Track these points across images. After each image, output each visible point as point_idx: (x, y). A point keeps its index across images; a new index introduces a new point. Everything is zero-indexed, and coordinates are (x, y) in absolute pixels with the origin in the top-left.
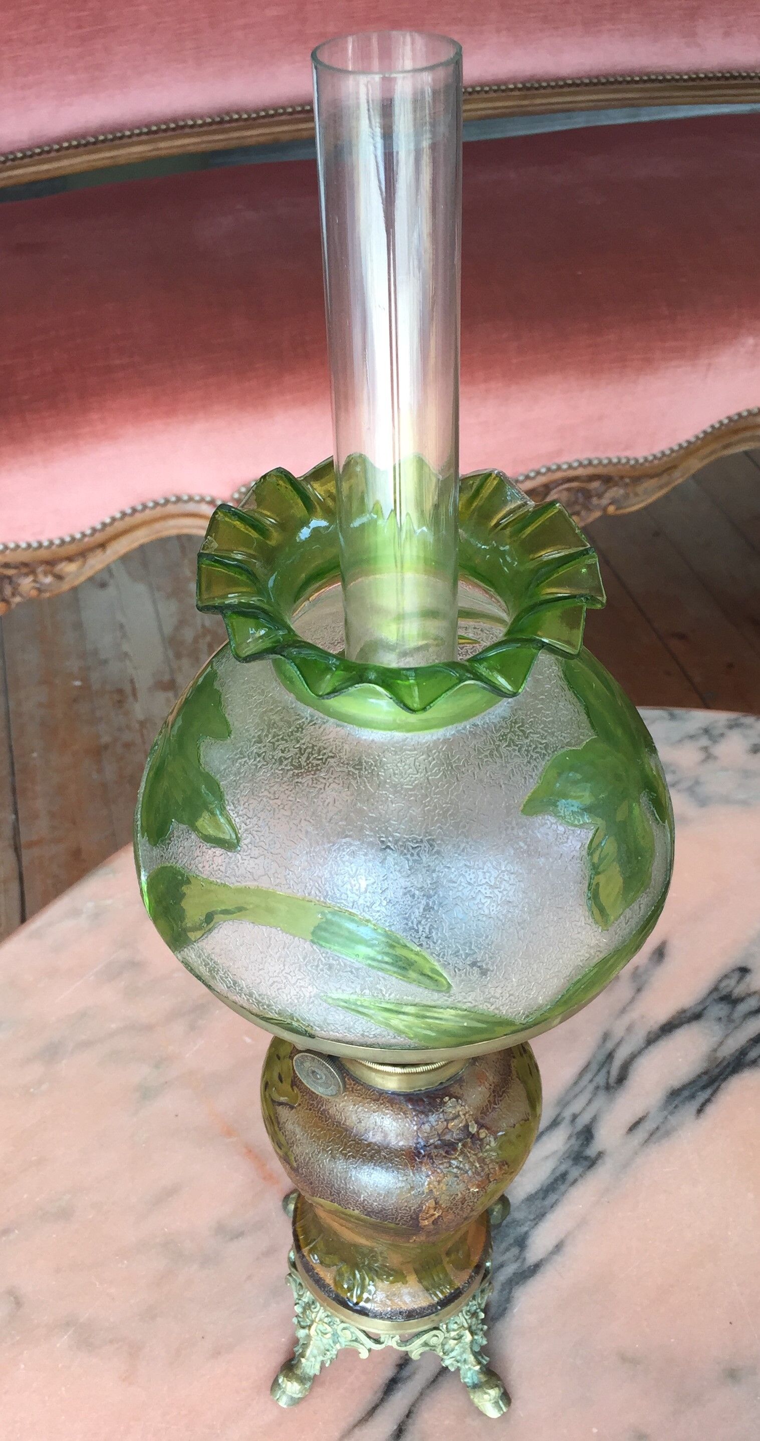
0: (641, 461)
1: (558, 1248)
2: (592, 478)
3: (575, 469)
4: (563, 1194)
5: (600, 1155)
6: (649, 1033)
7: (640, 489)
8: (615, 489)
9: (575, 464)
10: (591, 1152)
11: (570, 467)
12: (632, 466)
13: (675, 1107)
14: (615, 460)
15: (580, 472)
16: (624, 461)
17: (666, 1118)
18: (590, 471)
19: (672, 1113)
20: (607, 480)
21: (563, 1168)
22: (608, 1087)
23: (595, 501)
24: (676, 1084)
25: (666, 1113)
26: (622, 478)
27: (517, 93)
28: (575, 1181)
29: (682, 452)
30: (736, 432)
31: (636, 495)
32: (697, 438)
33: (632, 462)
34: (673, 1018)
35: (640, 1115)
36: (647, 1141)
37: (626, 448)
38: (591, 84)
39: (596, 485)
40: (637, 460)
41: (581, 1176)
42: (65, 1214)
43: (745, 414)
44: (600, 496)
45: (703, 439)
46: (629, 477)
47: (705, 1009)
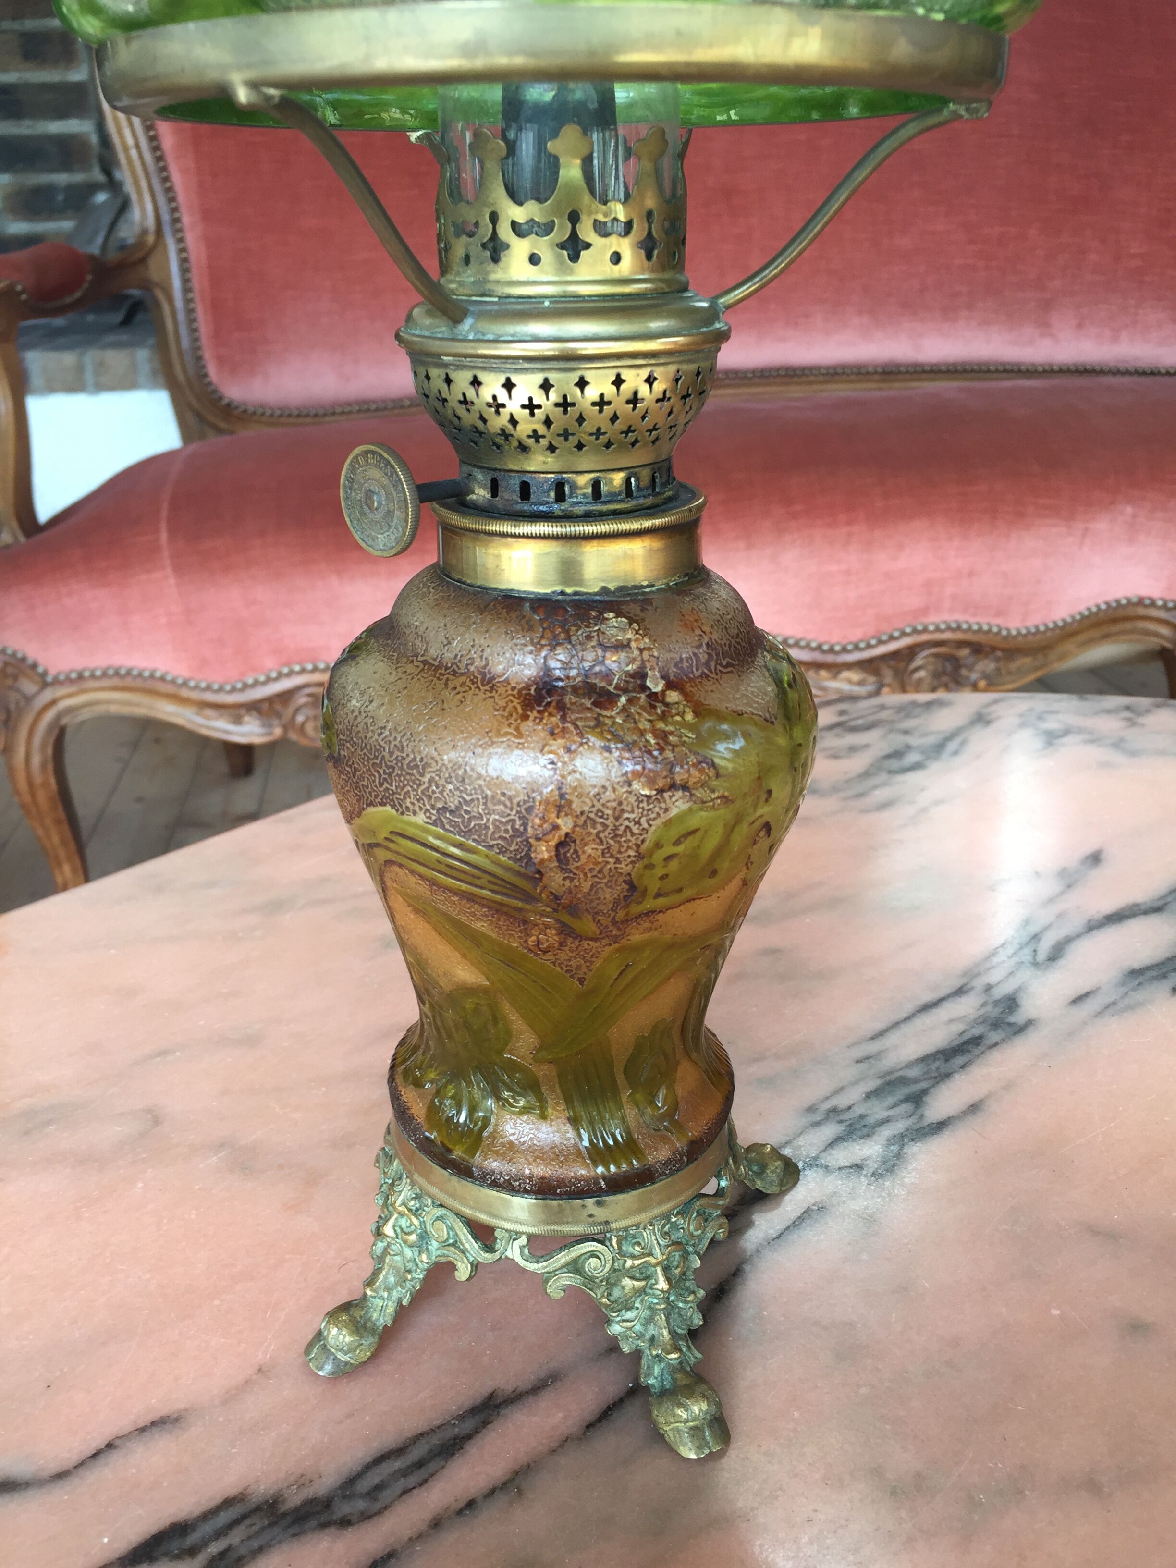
0: (1014, 632)
1: (974, 1108)
2: (961, 644)
3: (942, 631)
4: (978, 1056)
5: (1030, 1023)
6: (1089, 921)
7: (1014, 666)
8: (986, 662)
9: (943, 626)
10: (1018, 1018)
11: (938, 630)
12: (1005, 638)
13: (1139, 985)
14: (985, 628)
15: (947, 636)
16: (995, 630)
17: (1126, 993)
18: (959, 636)
19: (1133, 990)
20: (978, 649)
21: (976, 1032)
22: (1035, 964)
23: (964, 672)
24: (1136, 965)
25: (1124, 989)
26: (994, 649)
27: (876, 377)
28: (996, 1045)
29: (1058, 631)
30: (1115, 621)
31: (1009, 673)
32: (1073, 617)
33: (1004, 633)
34: (1123, 909)
35: (1087, 989)
36: (1099, 1014)
37: (999, 614)
38: (948, 371)
39: (965, 652)
40: (1008, 630)
41: (1004, 1040)
42: (251, 1041)
43: (1124, 602)
44: (970, 668)
45: (1080, 621)
46: (1003, 650)
47: (1166, 904)
